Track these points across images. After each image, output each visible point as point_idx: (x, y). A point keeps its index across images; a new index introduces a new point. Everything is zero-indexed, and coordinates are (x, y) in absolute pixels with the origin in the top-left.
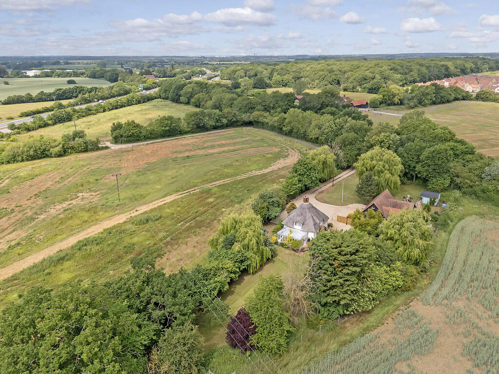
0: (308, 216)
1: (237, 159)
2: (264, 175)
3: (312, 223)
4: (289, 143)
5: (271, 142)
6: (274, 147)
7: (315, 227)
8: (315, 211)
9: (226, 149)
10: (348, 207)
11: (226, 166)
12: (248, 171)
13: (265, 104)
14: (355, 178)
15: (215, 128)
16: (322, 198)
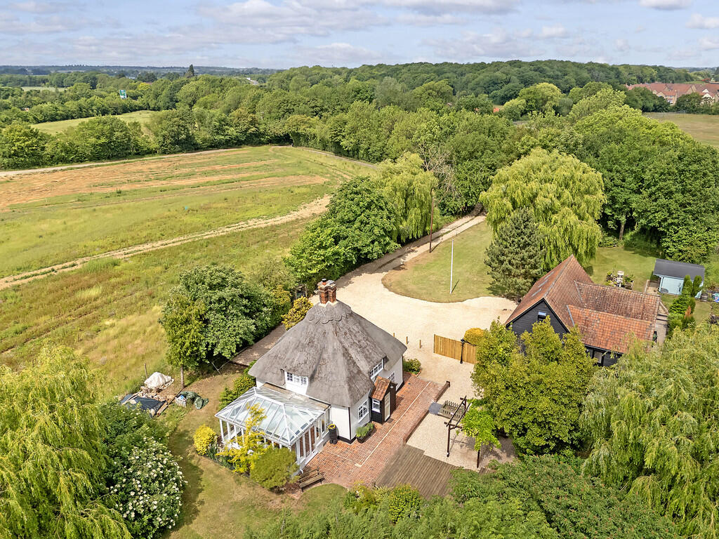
0: (330, 350)
1: (227, 196)
2: (273, 228)
3: (343, 373)
4: (351, 169)
5: (314, 168)
6: (318, 176)
7: (350, 389)
8: (355, 328)
9: (215, 178)
10: (467, 308)
11: (191, 211)
12: (237, 221)
13: (314, 105)
14: (482, 233)
15: (214, 146)
16: (399, 283)
